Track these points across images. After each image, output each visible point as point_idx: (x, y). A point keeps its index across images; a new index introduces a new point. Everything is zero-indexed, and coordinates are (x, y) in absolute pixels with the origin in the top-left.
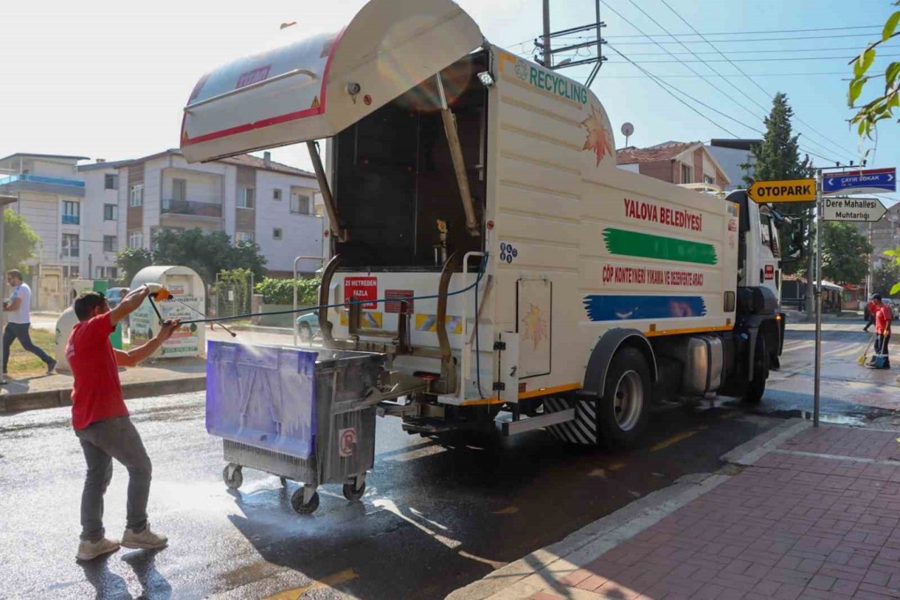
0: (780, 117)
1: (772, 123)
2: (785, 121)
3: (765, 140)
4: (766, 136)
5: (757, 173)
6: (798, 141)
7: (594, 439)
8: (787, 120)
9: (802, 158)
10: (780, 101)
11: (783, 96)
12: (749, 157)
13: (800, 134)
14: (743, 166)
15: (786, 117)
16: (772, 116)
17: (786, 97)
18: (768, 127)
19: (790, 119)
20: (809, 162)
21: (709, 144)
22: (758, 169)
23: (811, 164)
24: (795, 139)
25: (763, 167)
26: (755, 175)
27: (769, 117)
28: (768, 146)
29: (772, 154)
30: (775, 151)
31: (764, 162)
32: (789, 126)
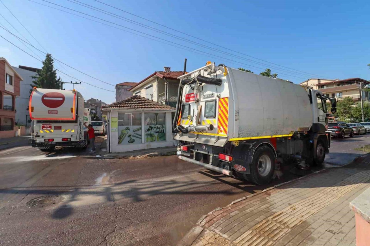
0: (49, 62)
1: (46, 64)
2: (51, 64)
3: (42, 69)
4: (43, 68)
5: (38, 80)
6: (56, 72)
7: (85, 146)
8: (52, 63)
9: (58, 78)
10: (48, 56)
11: (50, 55)
12: (36, 75)
13: (57, 69)
14: (33, 77)
15: (51, 62)
16: (45, 61)
17: (51, 55)
18: (44, 65)
19: (53, 63)
20: (61, 79)
21: (18, 67)
22: (39, 79)
23: (61, 80)
24: (55, 71)
25: (41, 79)
26: (38, 81)
27: (44, 61)
28: (44, 72)
29: (45, 74)
30: (46, 74)
31: (42, 77)
32: (52, 66)
